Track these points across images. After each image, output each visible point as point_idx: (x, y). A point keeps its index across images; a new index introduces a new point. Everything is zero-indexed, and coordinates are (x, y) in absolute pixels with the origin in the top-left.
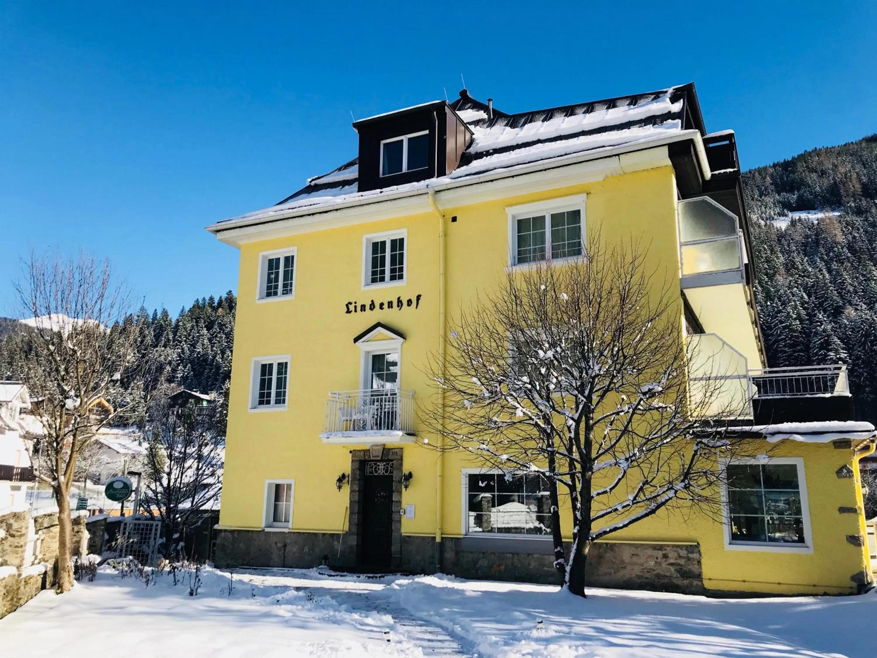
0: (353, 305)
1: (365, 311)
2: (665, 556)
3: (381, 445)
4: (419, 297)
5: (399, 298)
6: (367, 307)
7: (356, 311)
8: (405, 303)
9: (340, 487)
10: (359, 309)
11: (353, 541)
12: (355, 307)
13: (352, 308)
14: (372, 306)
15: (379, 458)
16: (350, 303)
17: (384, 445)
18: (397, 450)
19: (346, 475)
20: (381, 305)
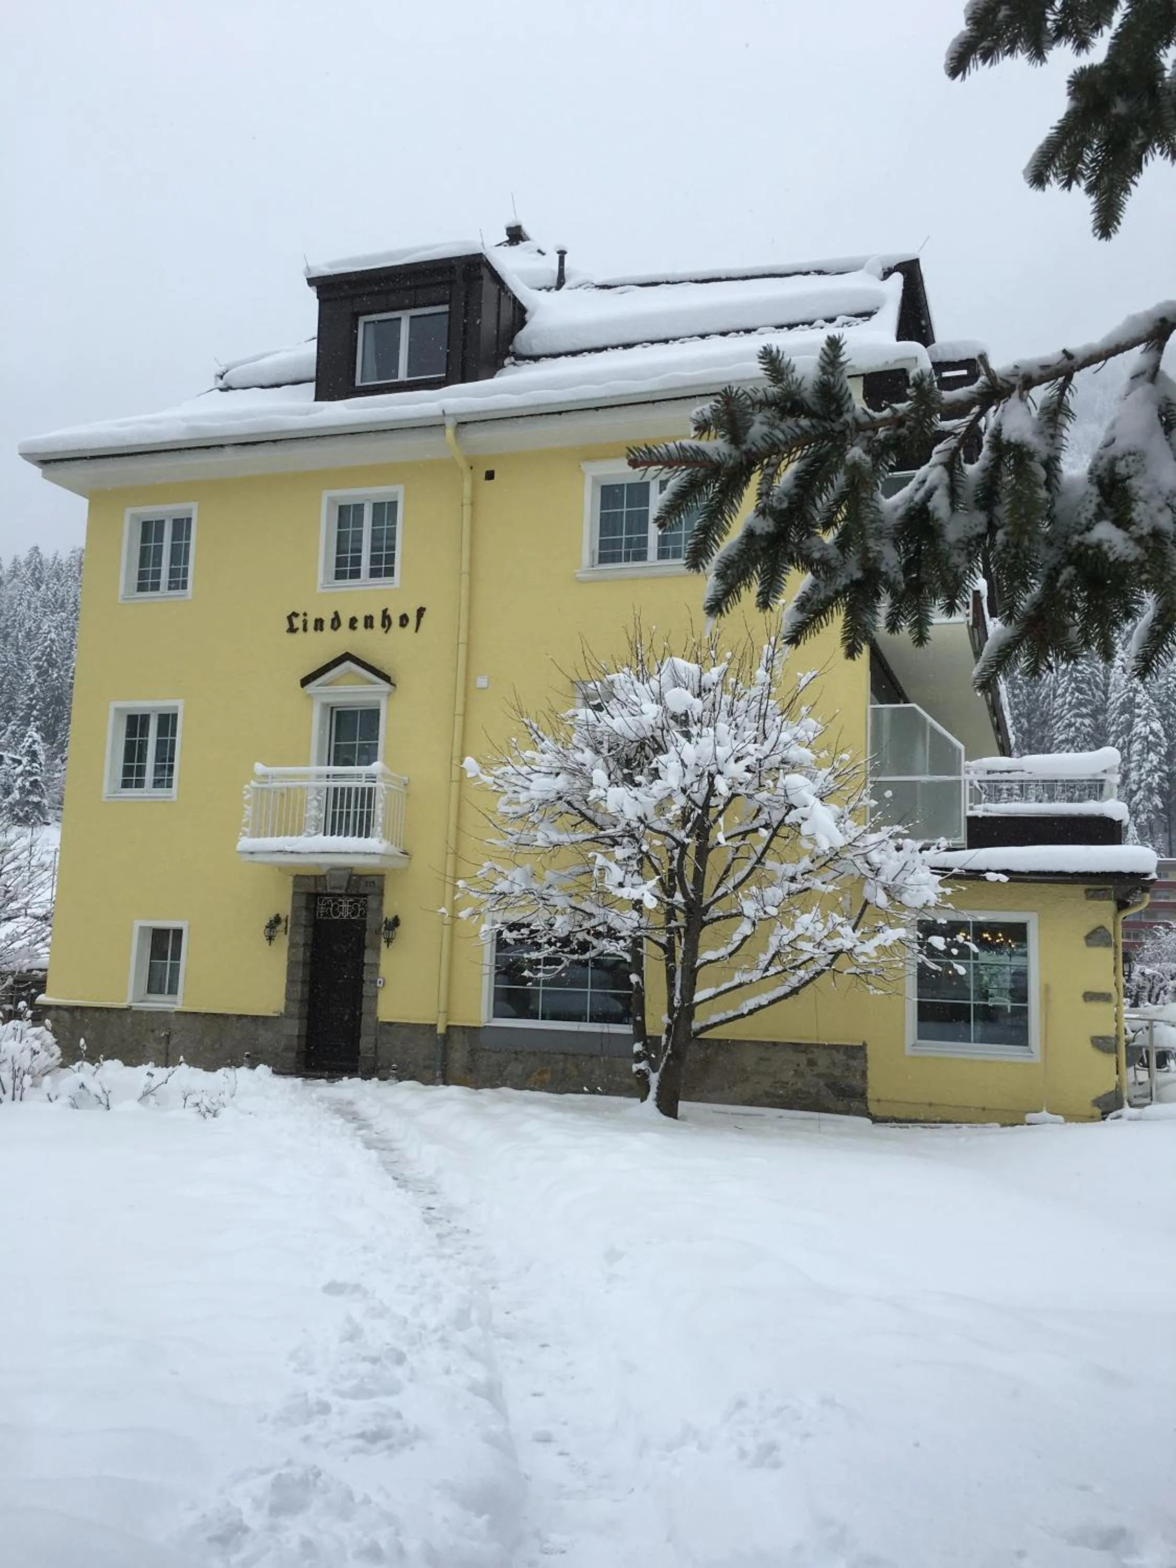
0: (301, 618)
1: (322, 630)
2: (812, 1063)
3: (346, 868)
4: (421, 612)
5: (385, 611)
6: (327, 624)
7: (305, 629)
8: (396, 621)
9: (270, 939)
10: (311, 625)
11: (293, 1028)
12: (305, 623)
13: (298, 623)
14: (336, 622)
15: (343, 891)
16: (295, 615)
17: (352, 868)
18: (373, 878)
19: (283, 917)
20: (353, 622)
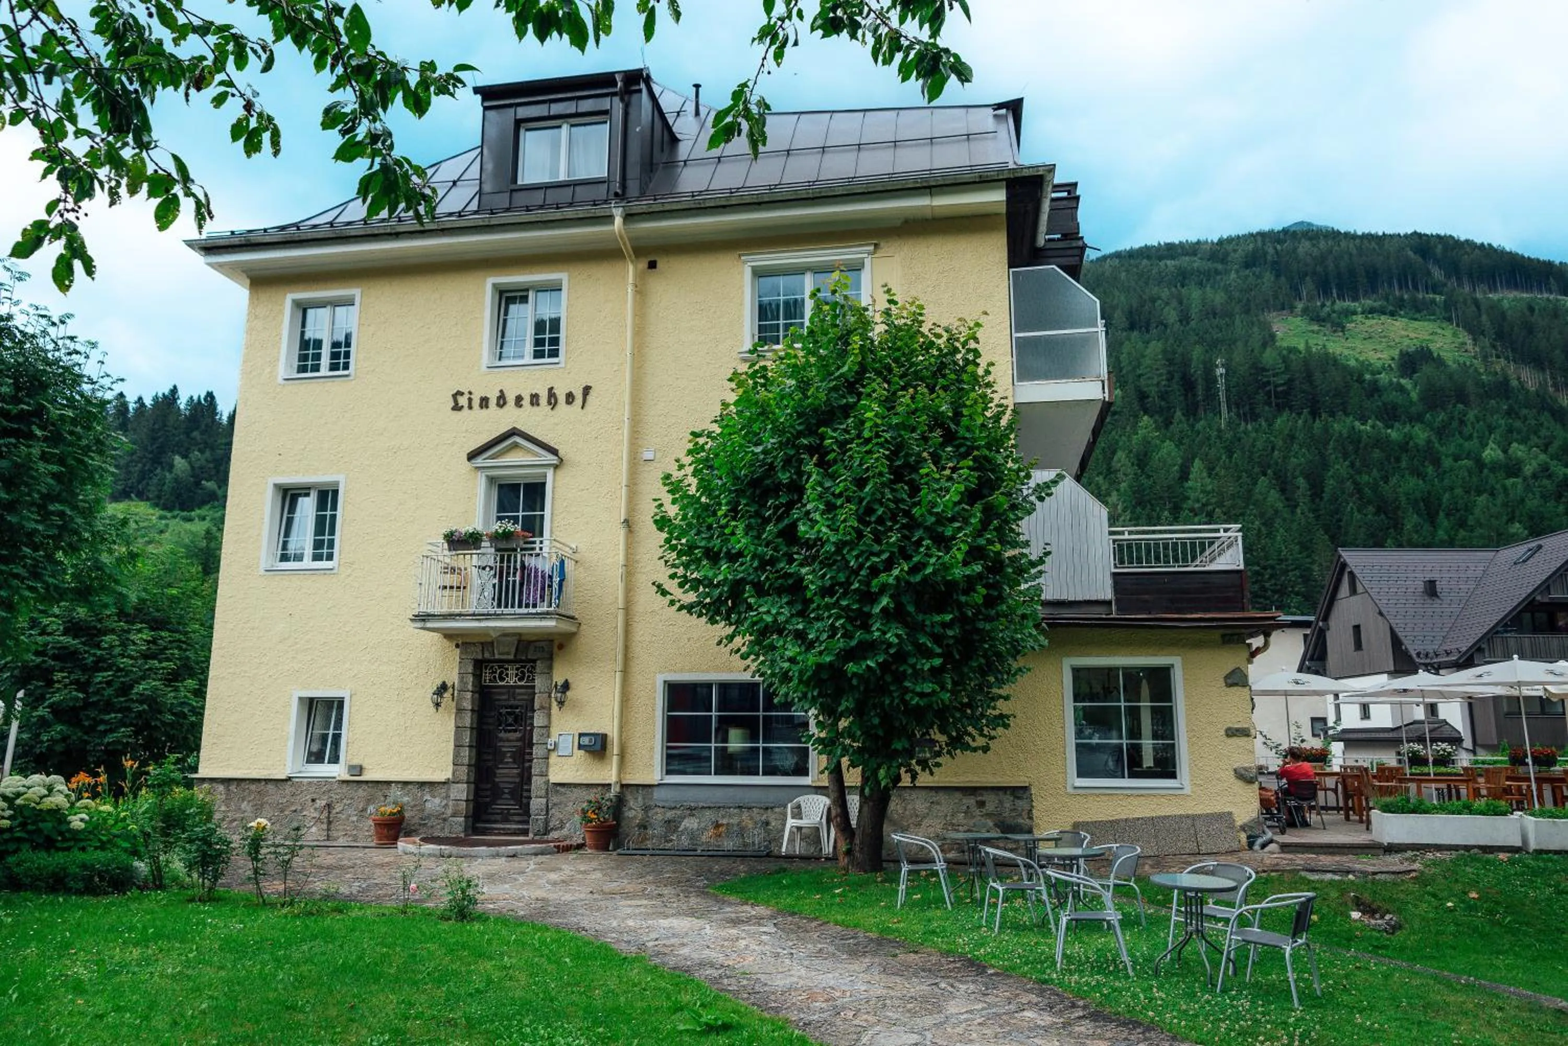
0: (467, 396)
1: (487, 407)
3: (514, 634)
4: (587, 390)
5: (551, 389)
6: (493, 402)
7: (470, 407)
8: (562, 399)
9: (437, 705)
10: (476, 403)
11: (461, 792)
12: (470, 400)
13: (463, 401)
14: (502, 401)
15: (511, 657)
16: (460, 393)
17: (520, 635)
18: (543, 644)
19: (449, 684)
20: (519, 400)
